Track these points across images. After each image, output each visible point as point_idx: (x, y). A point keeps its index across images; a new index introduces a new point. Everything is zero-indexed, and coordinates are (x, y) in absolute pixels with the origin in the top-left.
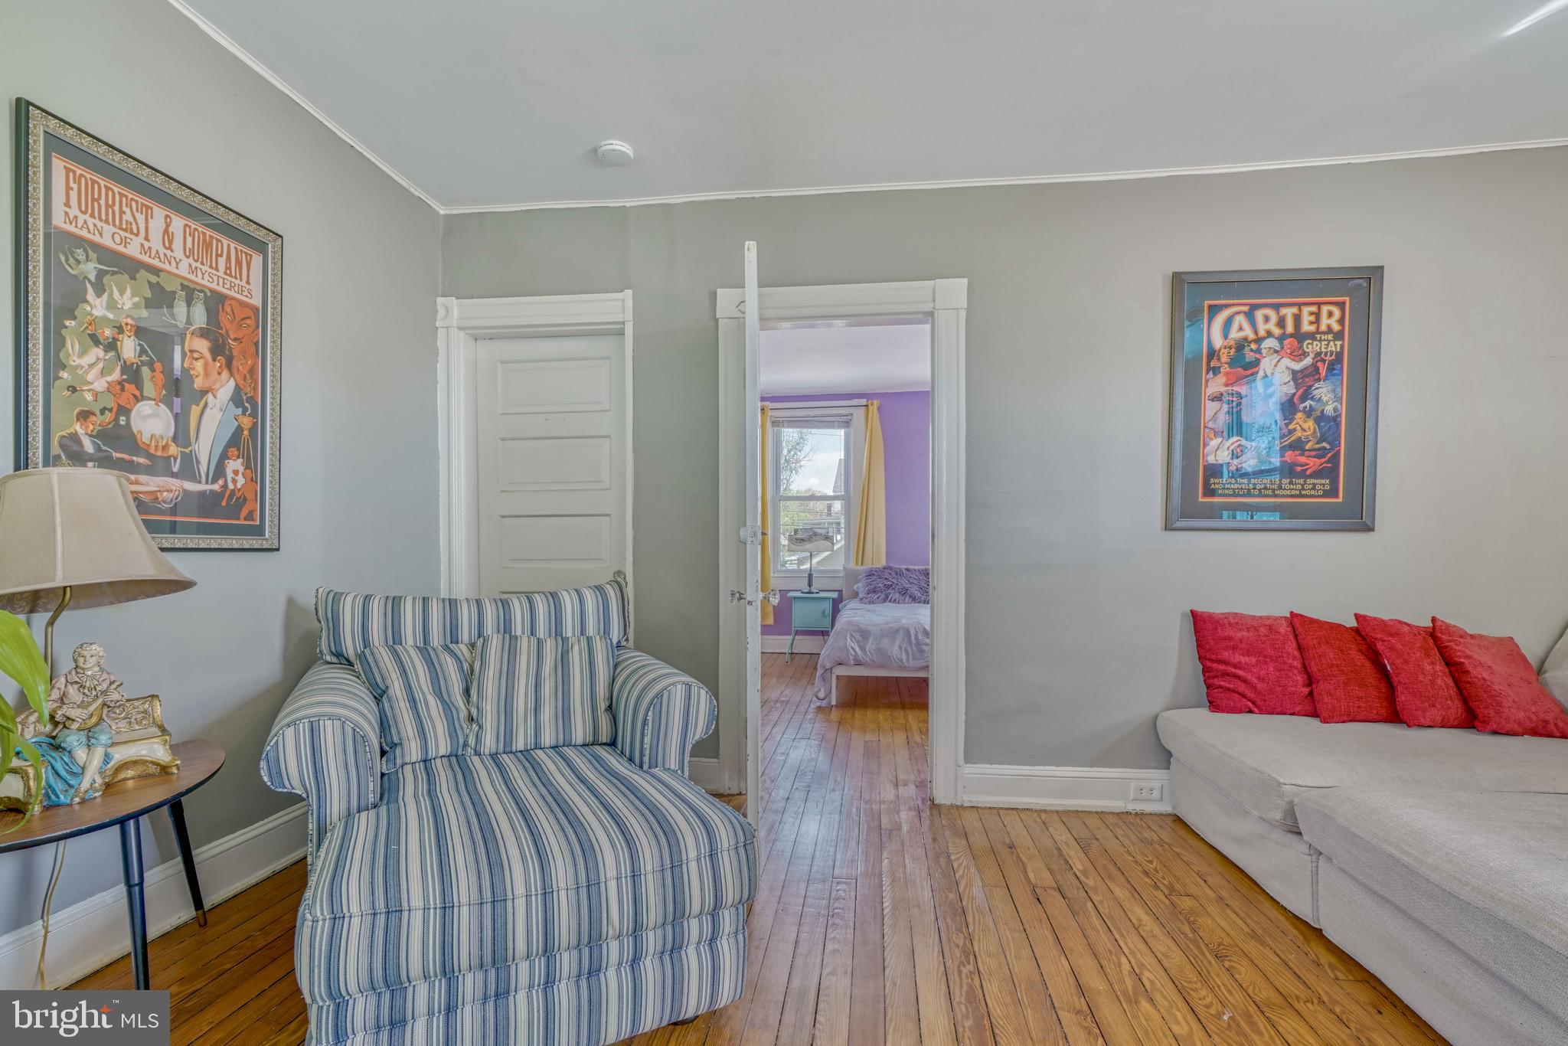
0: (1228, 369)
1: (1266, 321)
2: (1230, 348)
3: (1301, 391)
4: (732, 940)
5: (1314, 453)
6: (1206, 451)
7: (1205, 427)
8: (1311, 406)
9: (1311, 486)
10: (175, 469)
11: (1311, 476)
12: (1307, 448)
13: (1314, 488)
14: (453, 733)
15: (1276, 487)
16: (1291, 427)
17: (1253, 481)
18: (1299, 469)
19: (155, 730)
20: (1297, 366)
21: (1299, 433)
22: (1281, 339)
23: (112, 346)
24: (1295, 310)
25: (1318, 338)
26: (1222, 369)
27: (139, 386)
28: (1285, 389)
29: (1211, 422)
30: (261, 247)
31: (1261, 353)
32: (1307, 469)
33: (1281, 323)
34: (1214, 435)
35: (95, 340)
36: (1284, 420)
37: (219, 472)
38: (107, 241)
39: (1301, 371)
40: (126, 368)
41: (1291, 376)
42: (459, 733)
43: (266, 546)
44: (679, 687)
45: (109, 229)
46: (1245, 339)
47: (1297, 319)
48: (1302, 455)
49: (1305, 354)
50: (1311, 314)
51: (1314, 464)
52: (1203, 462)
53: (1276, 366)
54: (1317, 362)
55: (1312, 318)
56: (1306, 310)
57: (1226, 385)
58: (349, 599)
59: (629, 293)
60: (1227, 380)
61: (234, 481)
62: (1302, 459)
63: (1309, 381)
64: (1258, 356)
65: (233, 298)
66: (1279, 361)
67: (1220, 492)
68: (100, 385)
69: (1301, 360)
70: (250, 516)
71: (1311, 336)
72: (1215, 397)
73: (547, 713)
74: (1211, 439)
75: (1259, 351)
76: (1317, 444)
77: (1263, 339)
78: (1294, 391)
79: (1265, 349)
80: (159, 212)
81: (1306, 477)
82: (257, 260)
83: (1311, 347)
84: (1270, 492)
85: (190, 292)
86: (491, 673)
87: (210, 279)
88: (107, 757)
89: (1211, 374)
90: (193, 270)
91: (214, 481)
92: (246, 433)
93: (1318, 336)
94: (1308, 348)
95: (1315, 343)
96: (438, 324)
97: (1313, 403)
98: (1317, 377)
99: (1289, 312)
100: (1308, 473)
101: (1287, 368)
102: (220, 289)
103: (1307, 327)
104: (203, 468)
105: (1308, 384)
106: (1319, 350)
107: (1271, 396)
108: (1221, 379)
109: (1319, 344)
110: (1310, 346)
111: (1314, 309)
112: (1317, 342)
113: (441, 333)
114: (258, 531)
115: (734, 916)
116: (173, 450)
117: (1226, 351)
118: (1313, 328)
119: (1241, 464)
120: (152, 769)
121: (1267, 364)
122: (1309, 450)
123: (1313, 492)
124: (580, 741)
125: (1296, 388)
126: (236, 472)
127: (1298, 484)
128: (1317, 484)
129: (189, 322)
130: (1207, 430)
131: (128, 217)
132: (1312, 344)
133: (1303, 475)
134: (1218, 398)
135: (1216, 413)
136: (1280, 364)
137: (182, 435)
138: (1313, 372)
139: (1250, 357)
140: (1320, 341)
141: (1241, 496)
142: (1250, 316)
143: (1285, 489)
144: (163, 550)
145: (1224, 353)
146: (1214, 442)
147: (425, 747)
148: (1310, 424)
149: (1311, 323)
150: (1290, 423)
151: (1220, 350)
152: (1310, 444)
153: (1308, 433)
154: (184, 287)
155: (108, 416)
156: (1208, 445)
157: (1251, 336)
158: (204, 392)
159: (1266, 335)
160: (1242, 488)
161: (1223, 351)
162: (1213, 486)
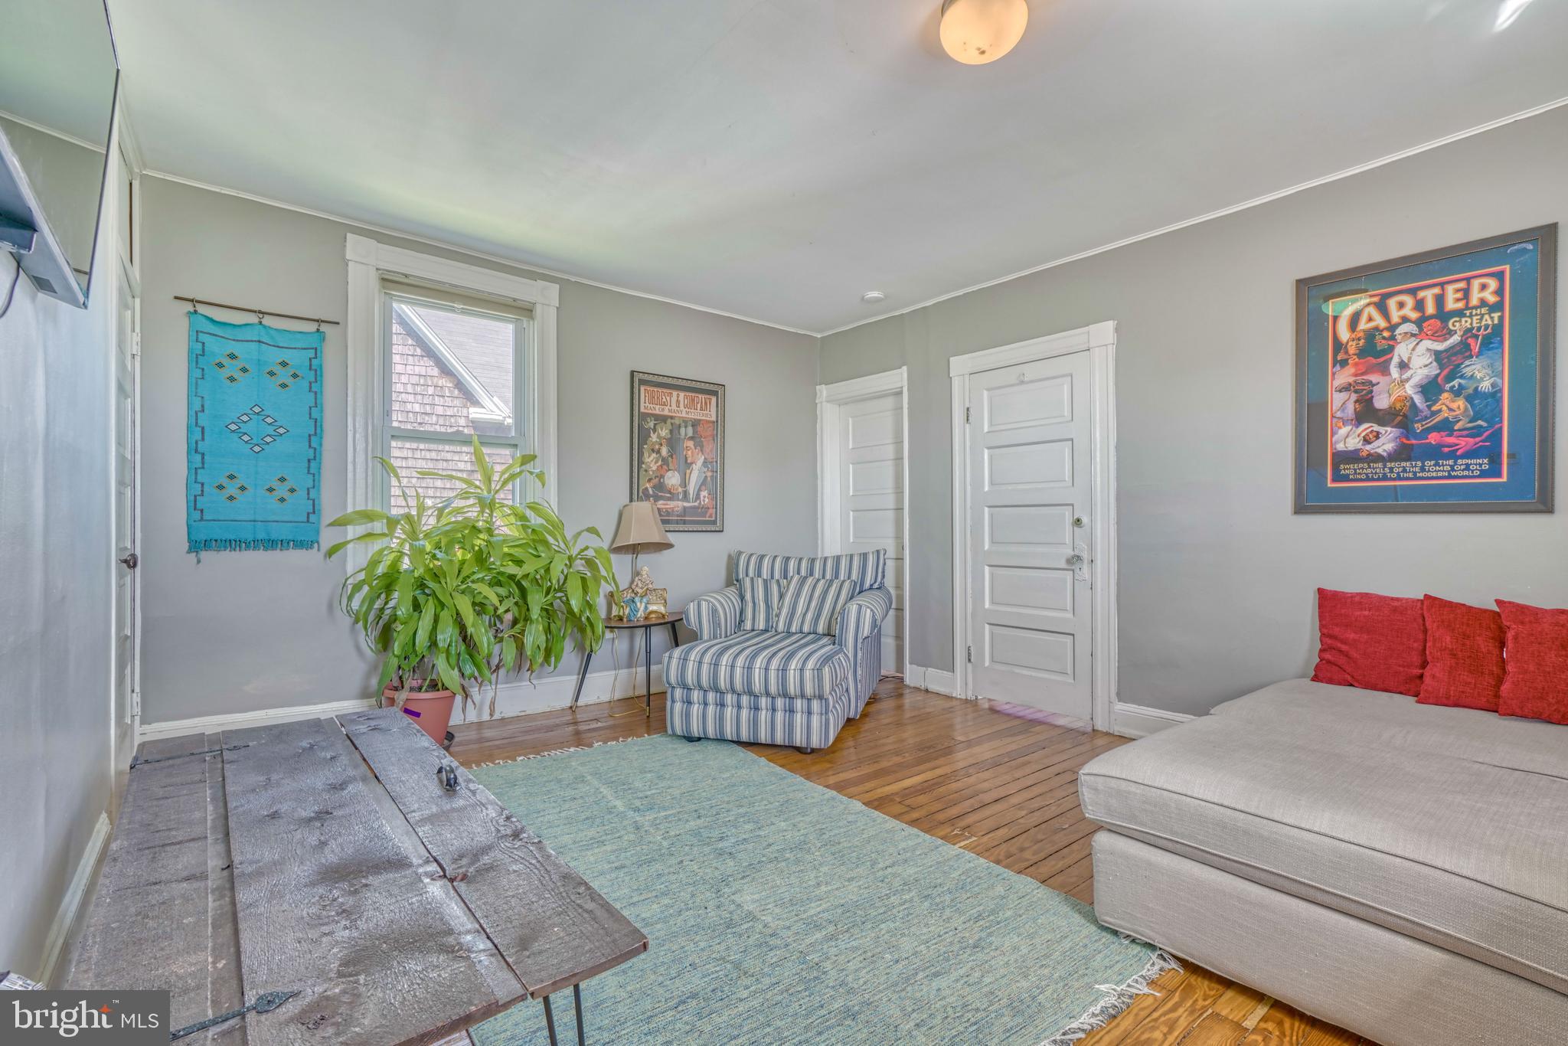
0: (1357, 360)
1: (1400, 308)
2: (1359, 339)
3: (1445, 372)
4: (819, 717)
5: (1465, 433)
6: (1334, 439)
7: (1333, 417)
8: (1460, 385)
9: (1463, 467)
10: (680, 498)
11: (1462, 457)
12: (1456, 428)
13: (1467, 467)
14: (767, 620)
15: (1417, 469)
16: (1434, 408)
17: (1389, 465)
18: (1446, 450)
19: (663, 601)
20: (1440, 346)
21: (1445, 414)
22: (1419, 323)
23: (658, 452)
24: (1437, 290)
25: (1468, 314)
26: (1350, 361)
27: (668, 466)
28: (1425, 371)
29: (1339, 413)
30: (715, 393)
31: (1396, 340)
32: (1458, 449)
33: (1420, 305)
34: (1343, 424)
35: (653, 450)
36: (1426, 402)
37: (698, 497)
38: (657, 412)
39: (1446, 351)
40: (664, 459)
41: (1434, 357)
42: (771, 620)
43: (717, 529)
44: (855, 606)
45: (657, 407)
46: (1376, 328)
47: (1440, 300)
48: (1450, 435)
49: (1451, 333)
50: (1457, 291)
51: (1465, 443)
52: (1331, 450)
53: (1413, 349)
54: (1467, 338)
55: (1459, 295)
56: (1450, 289)
57: (1356, 375)
58: (744, 555)
59: (905, 368)
60: (1356, 371)
61: (704, 501)
62: (1451, 440)
63: (1457, 359)
64: (1391, 343)
65: (703, 420)
66: (1417, 344)
67: (1351, 477)
68: (654, 468)
69: (1446, 340)
70: (711, 516)
71: (1460, 313)
72: (1343, 388)
73: (809, 616)
74: (1340, 428)
75: (1393, 338)
76: (1468, 423)
77: (1398, 325)
78: (1438, 371)
79: (1400, 334)
80: (675, 393)
81: (1456, 458)
82: (714, 399)
83: (1458, 326)
84: (1411, 475)
85: (685, 422)
86: (789, 594)
87: (695, 415)
88: (646, 608)
89: (1338, 367)
90: (687, 413)
91: (696, 501)
92: (709, 478)
93: (1468, 313)
94: (1454, 326)
95: (1463, 320)
96: (817, 402)
97: (1462, 381)
98: (1467, 354)
99: (1428, 295)
100: (1459, 453)
101: (1428, 350)
102: (699, 418)
103: (1451, 305)
104: (691, 496)
105: (1456, 363)
106: (1469, 326)
107: (1408, 380)
108: (1350, 370)
109: (1469, 320)
110: (1457, 324)
111: (1462, 285)
112: (1467, 319)
113: (819, 406)
114: (714, 522)
115: (819, 705)
116: (680, 490)
117: (1354, 343)
118: (1460, 305)
119: (1373, 449)
120: (660, 615)
121: (1402, 350)
122: (1459, 430)
123: (1466, 473)
124: (821, 632)
125: (1440, 369)
126: (704, 497)
127: (1446, 465)
128: (1471, 464)
129: (686, 435)
130: (1335, 420)
131: (664, 400)
132: (1460, 321)
133: (1453, 455)
134: (1346, 388)
135: (1344, 403)
136: (1418, 347)
137: (684, 484)
138: (1463, 350)
139: (1381, 345)
140: (1471, 316)
141: (1373, 480)
142: (1382, 307)
143: (1429, 471)
144: (666, 531)
145: (1352, 345)
146: (1344, 431)
147: (753, 624)
148: (1460, 403)
149: (1458, 300)
150: (1434, 404)
151: (1347, 343)
152: (1460, 423)
153: (1458, 412)
154: (683, 421)
155: (657, 479)
156: (1336, 433)
157: (1383, 324)
158: (691, 463)
159: (1400, 321)
160: (1376, 473)
161: (1350, 344)
162: (1343, 472)
